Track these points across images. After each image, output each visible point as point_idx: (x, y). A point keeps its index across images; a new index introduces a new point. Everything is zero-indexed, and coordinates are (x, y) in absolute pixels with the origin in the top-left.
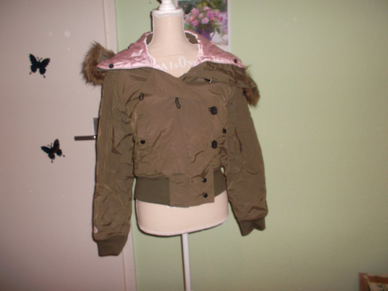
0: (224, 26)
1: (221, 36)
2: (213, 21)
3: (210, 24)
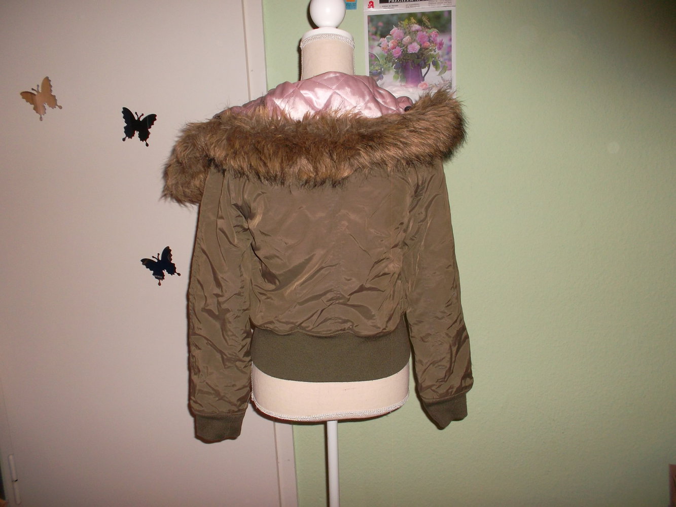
1: (440, 74)
2: (427, 49)
3: (422, 54)
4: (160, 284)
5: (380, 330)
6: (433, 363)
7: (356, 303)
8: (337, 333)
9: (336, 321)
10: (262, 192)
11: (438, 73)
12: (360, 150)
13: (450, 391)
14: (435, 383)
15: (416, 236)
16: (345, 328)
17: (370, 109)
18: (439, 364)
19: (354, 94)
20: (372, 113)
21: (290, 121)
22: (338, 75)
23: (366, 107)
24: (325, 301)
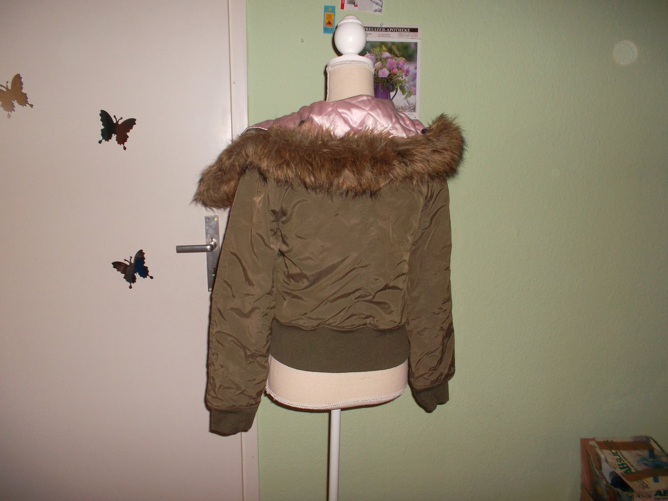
0: (412, 83)
1: (406, 98)
2: (396, 75)
3: (391, 79)
4: (131, 287)
5: (396, 324)
6: (428, 354)
7: (380, 301)
8: (360, 327)
9: (360, 317)
10: (303, 199)
11: (404, 96)
12: (395, 165)
13: (440, 378)
14: (428, 372)
15: (419, 242)
16: (366, 323)
17: (396, 129)
18: (433, 354)
19: (384, 116)
20: (399, 133)
21: (334, 137)
22: (369, 98)
23: (394, 128)
24: (353, 299)
